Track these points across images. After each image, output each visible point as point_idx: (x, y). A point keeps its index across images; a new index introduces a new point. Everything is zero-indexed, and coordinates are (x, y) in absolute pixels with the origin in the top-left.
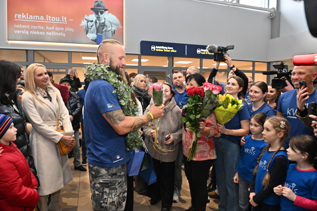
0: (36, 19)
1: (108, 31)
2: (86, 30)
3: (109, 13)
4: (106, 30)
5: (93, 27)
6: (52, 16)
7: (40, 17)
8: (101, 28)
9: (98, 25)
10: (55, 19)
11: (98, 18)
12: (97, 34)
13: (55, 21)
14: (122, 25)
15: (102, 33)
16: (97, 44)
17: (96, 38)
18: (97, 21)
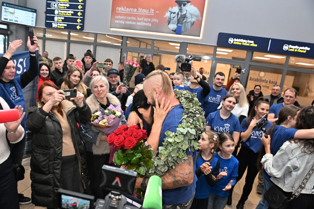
0: (131, 11)
1: (188, 22)
2: (168, 21)
4: (186, 21)
5: (175, 18)
6: (143, 9)
7: (134, 10)
8: (182, 19)
9: (179, 16)
10: (144, 12)
11: (181, 10)
13: (145, 13)
14: (202, 17)
15: (182, 24)
16: (176, 34)
17: (176, 29)
18: (179, 13)
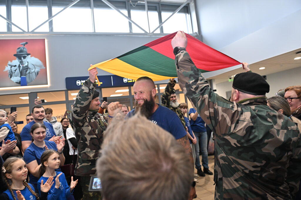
1: (31, 73)
2: (9, 74)
3: (31, 56)
4: (30, 72)
5: (16, 71)
8: (25, 71)
9: (21, 68)
11: (21, 62)
12: (20, 77)
14: (45, 66)
15: (26, 75)
16: (21, 86)
17: (20, 80)
18: (20, 65)
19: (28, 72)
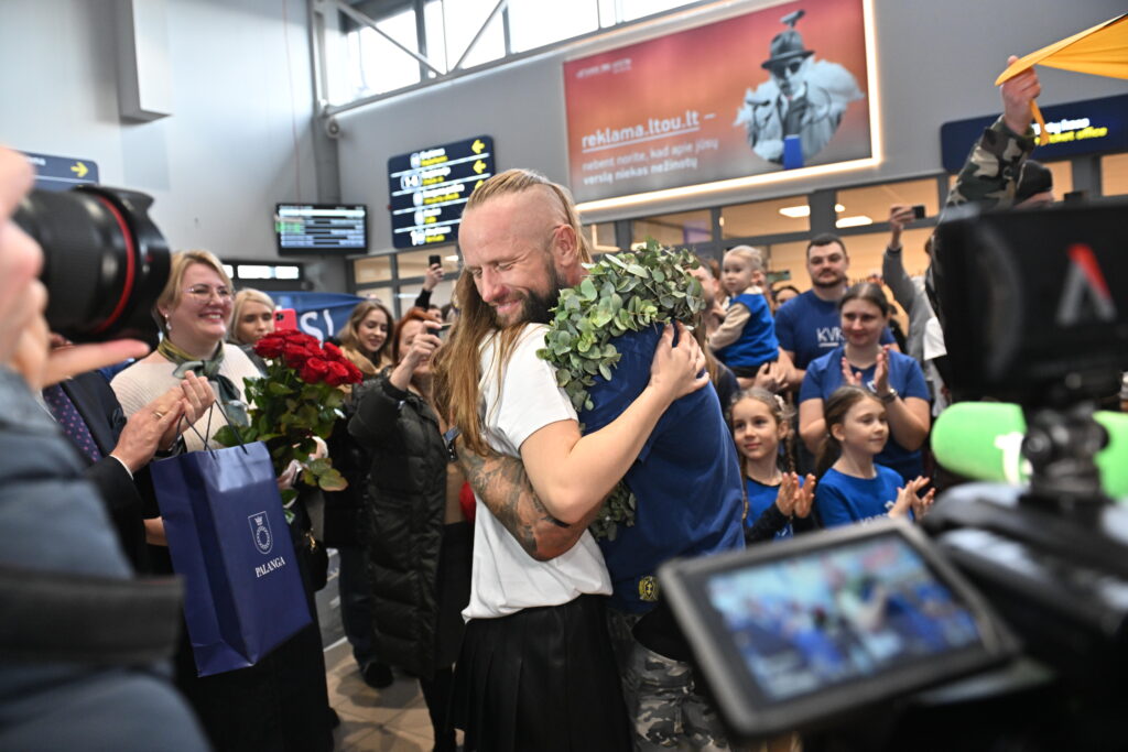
0: (627, 137)
1: (818, 121)
2: (750, 135)
4: (812, 118)
5: (771, 120)
6: (661, 120)
7: (635, 130)
8: (796, 115)
11: (786, 88)
13: (671, 130)
14: (865, 89)
16: (785, 169)
17: (782, 152)
19: (806, 118)
